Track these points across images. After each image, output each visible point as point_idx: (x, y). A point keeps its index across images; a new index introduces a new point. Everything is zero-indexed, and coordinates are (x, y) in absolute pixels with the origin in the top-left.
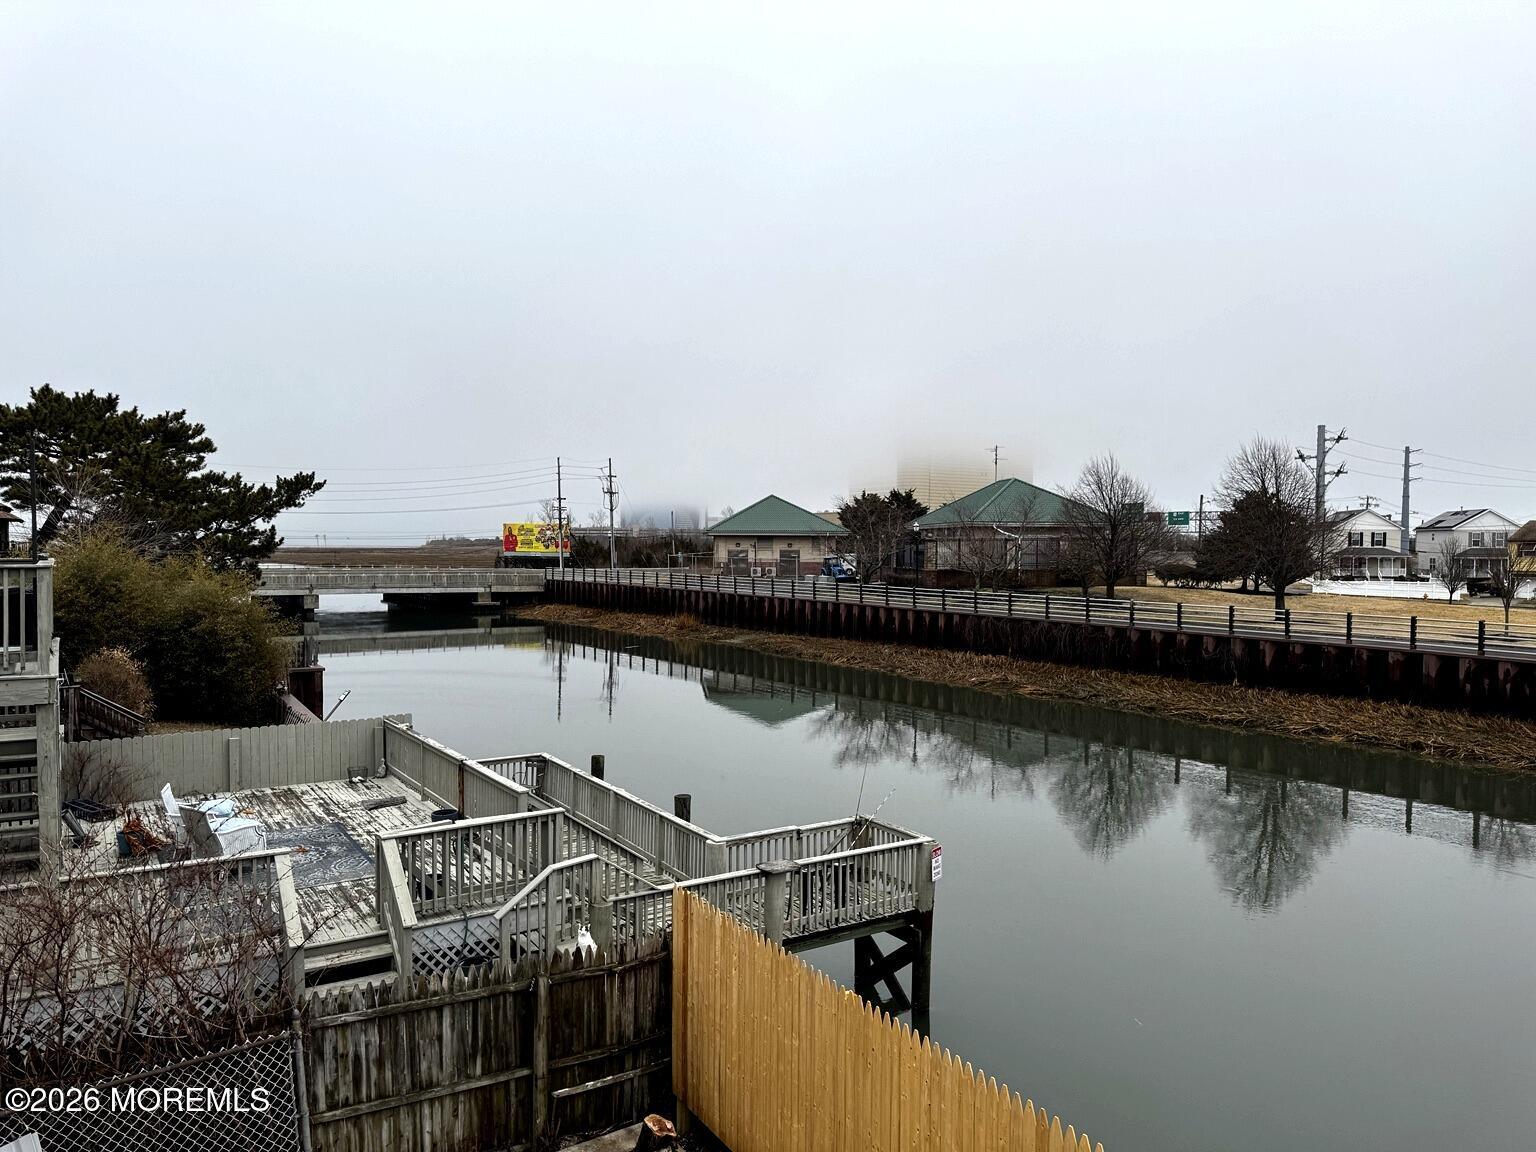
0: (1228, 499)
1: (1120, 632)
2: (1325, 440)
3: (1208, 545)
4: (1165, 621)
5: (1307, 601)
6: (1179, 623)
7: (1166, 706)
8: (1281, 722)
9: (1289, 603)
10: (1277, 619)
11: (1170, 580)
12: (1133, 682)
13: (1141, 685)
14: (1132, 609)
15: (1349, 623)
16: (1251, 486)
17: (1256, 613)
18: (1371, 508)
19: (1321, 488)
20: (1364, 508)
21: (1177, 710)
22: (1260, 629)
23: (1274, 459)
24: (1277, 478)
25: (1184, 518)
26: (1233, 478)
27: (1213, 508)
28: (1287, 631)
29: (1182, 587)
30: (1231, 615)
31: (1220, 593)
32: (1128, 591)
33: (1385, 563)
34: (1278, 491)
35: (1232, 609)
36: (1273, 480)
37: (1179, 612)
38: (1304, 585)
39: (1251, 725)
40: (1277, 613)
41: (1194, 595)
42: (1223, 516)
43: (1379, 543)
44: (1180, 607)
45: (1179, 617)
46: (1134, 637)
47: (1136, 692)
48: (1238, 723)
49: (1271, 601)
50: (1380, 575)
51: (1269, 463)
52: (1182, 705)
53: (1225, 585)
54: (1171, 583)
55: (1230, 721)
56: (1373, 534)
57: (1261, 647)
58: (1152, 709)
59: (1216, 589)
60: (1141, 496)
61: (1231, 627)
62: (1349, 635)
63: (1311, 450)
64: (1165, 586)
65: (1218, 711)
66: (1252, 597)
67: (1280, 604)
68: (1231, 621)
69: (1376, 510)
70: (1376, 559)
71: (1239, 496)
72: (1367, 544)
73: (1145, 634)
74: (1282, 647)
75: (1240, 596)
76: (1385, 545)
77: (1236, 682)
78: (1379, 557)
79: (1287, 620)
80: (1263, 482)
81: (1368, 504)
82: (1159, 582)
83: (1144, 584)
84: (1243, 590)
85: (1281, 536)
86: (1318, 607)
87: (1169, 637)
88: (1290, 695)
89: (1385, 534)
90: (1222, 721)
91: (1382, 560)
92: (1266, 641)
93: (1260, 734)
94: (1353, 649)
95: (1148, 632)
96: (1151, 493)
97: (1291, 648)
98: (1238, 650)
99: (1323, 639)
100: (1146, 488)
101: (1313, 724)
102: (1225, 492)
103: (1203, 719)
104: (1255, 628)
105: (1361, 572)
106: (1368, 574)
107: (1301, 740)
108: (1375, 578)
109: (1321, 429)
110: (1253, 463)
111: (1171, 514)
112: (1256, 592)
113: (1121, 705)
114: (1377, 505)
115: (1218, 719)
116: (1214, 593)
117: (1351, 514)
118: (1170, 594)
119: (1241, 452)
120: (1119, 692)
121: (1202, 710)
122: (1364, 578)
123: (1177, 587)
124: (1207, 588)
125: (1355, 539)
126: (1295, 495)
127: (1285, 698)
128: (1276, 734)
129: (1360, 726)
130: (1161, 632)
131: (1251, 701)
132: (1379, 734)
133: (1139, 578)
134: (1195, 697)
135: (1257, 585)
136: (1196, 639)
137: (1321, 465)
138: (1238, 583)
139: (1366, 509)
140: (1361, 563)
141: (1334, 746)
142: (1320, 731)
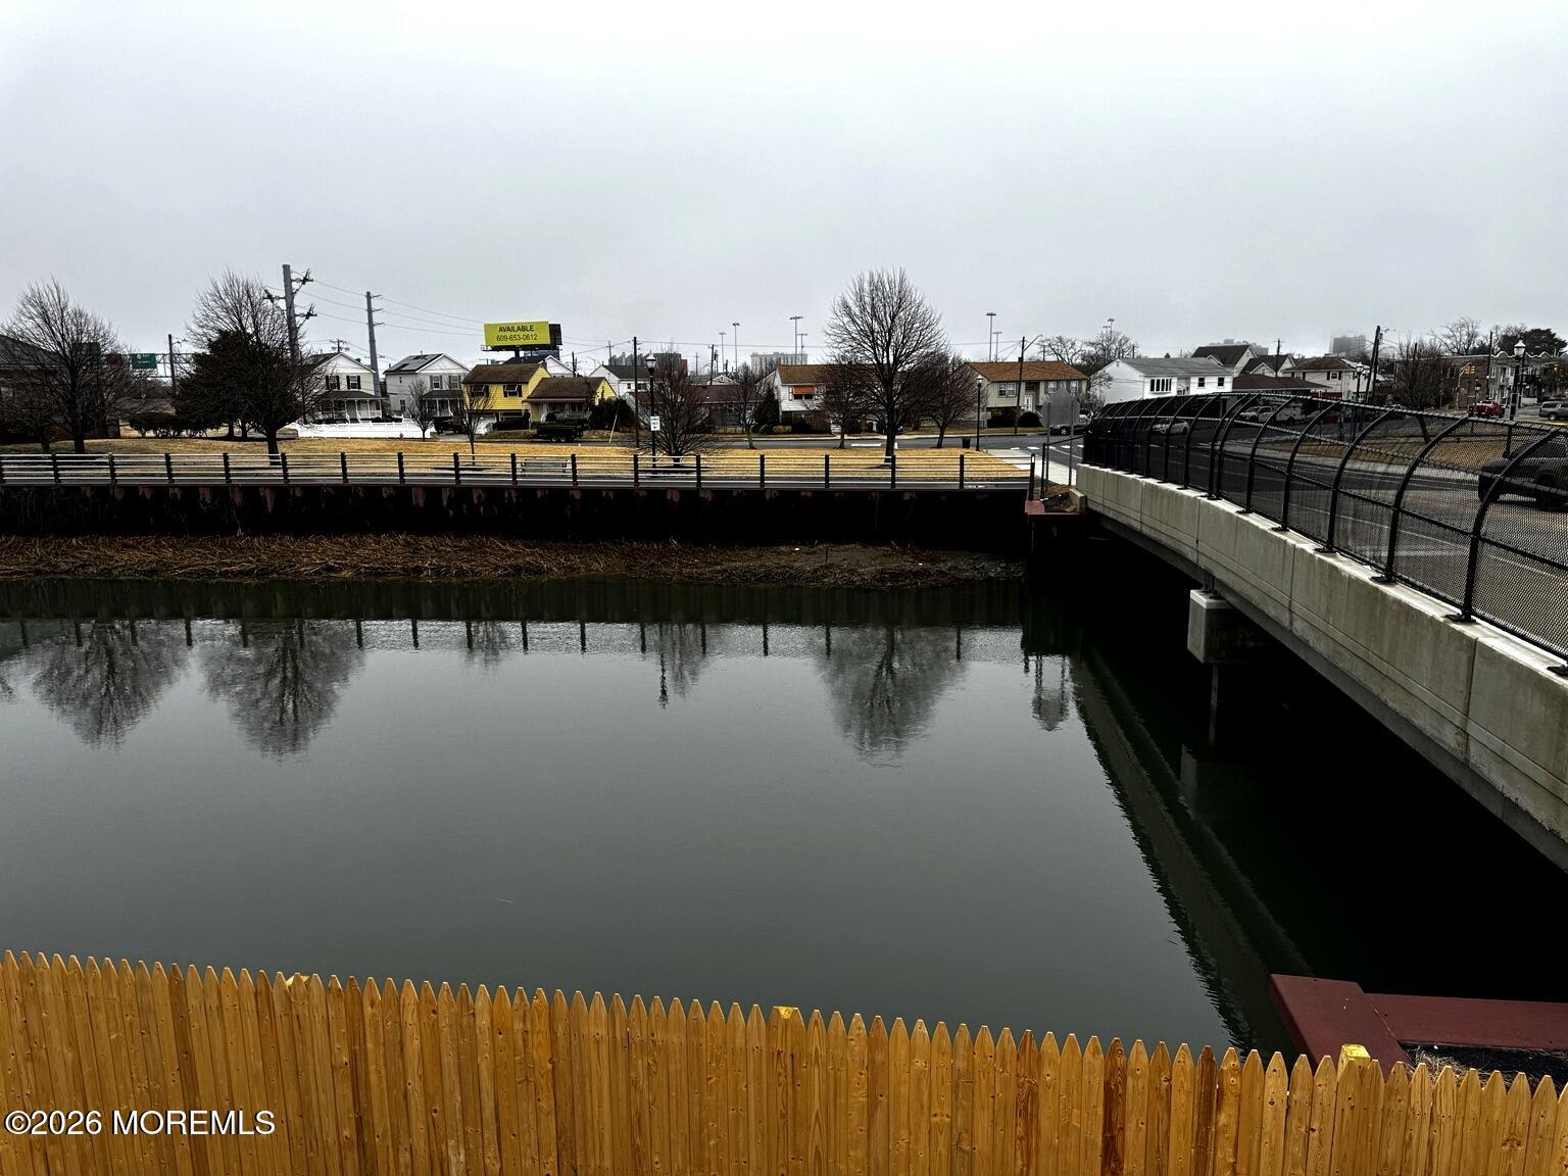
0: (204, 339)
1: (101, 491)
2: (292, 281)
3: (184, 389)
4: (153, 475)
5: (298, 446)
6: (170, 475)
7: (168, 566)
8: (291, 566)
9: (282, 448)
10: (272, 463)
11: (148, 430)
12: (126, 546)
13: (134, 548)
14: (112, 464)
15: (344, 463)
16: (226, 325)
17: (252, 459)
18: (343, 351)
19: (293, 330)
20: (336, 351)
21: (182, 568)
22: (257, 475)
23: (249, 296)
24: (254, 317)
25: (150, 361)
26: (208, 316)
27: (187, 348)
28: (285, 475)
29: (163, 437)
30: (226, 463)
31: (207, 441)
32: (99, 444)
33: (362, 405)
34: (257, 332)
35: (226, 457)
36: (250, 320)
37: (168, 463)
38: (290, 429)
39: (263, 573)
40: (271, 458)
41: (180, 445)
42: (198, 358)
43: (354, 386)
44: (168, 457)
45: (169, 470)
46: (119, 496)
47: (130, 557)
48: (249, 573)
49: (264, 447)
50: (359, 417)
51: (241, 300)
52: (186, 562)
53: (210, 432)
54: (151, 434)
55: (239, 572)
56: (348, 377)
57: (262, 494)
58: (153, 572)
59: (201, 438)
60: (101, 333)
61: (228, 475)
62: (345, 474)
63: (279, 290)
64: (144, 437)
65: (226, 563)
66: (241, 445)
67: (273, 449)
68: (227, 469)
69: (346, 353)
70: (354, 401)
71: (215, 336)
72: (344, 387)
73: (131, 490)
74: (282, 491)
75: (229, 444)
76: (360, 388)
77: (240, 532)
78: (356, 399)
79: (284, 463)
80: (240, 321)
81: (339, 348)
82: (136, 433)
83: (117, 435)
84: (230, 437)
85: (265, 379)
86: (310, 451)
87: (159, 491)
88: (296, 539)
89: (359, 377)
90: (232, 572)
91: (359, 402)
92: (265, 487)
93: (273, 581)
94: (350, 487)
95: (136, 488)
96: (114, 330)
97: (291, 492)
98: (238, 499)
99: (320, 480)
100: (106, 323)
101: (322, 564)
102: (200, 331)
103: (211, 574)
104: (250, 475)
105: (340, 415)
106: (348, 417)
107: (313, 580)
108: (354, 420)
109: (286, 268)
110: (227, 300)
111: (134, 356)
112: (244, 438)
113: (115, 572)
114: (347, 349)
115: (226, 571)
116: (200, 441)
117: (327, 357)
118: (151, 445)
119: (212, 287)
120: (111, 558)
121: (209, 564)
122: (345, 421)
123: (157, 437)
124: (191, 437)
125: (333, 382)
126: (273, 334)
127: (292, 543)
128: (290, 578)
129: (366, 560)
130: (150, 487)
131: (258, 549)
132: (384, 564)
133: (111, 429)
134: (199, 553)
135: (245, 432)
136: (191, 491)
137: (290, 306)
138: (224, 431)
139: (338, 353)
140: (340, 406)
141: (345, 581)
142: (330, 569)
